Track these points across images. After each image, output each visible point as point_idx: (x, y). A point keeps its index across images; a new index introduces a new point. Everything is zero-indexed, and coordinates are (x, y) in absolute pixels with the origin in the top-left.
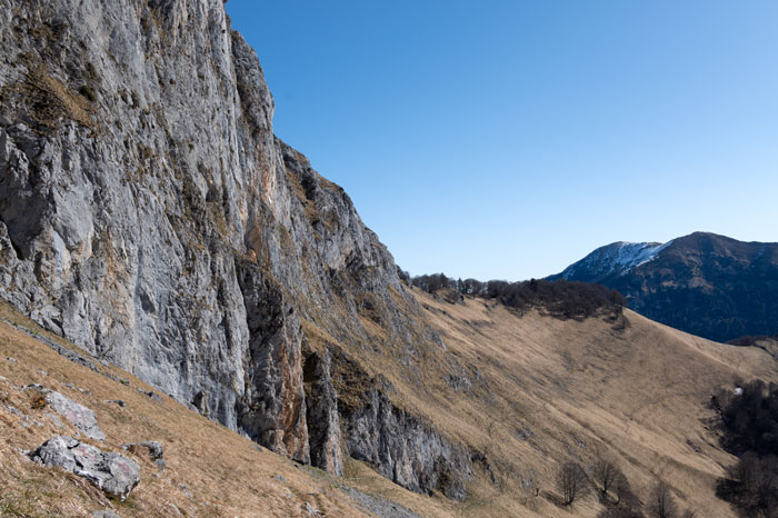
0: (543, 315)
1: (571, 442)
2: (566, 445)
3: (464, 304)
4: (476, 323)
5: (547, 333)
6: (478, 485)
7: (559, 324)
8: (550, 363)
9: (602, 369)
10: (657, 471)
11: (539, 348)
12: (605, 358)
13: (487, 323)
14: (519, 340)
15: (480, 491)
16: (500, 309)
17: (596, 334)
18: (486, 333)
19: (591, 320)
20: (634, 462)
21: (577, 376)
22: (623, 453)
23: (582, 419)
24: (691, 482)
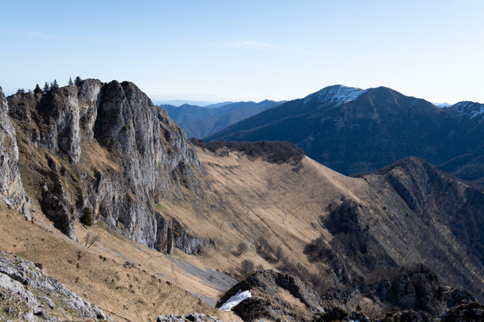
0: (263, 160)
1: (254, 228)
2: (251, 229)
3: (228, 156)
4: (231, 167)
5: (264, 169)
6: (210, 250)
7: (270, 165)
8: (260, 185)
9: (284, 188)
10: (285, 240)
11: (258, 178)
12: (288, 183)
13: (236, 167)
14: (250, 174)
15: (209, 253)
16: (245, 157)
17: (287, 170)
18: (235, 172)
19: (284, 164)
20: (277, 236)
21: (272, 192)
22: (274, 232)
23: (262, 218)
24: (297, 245)
